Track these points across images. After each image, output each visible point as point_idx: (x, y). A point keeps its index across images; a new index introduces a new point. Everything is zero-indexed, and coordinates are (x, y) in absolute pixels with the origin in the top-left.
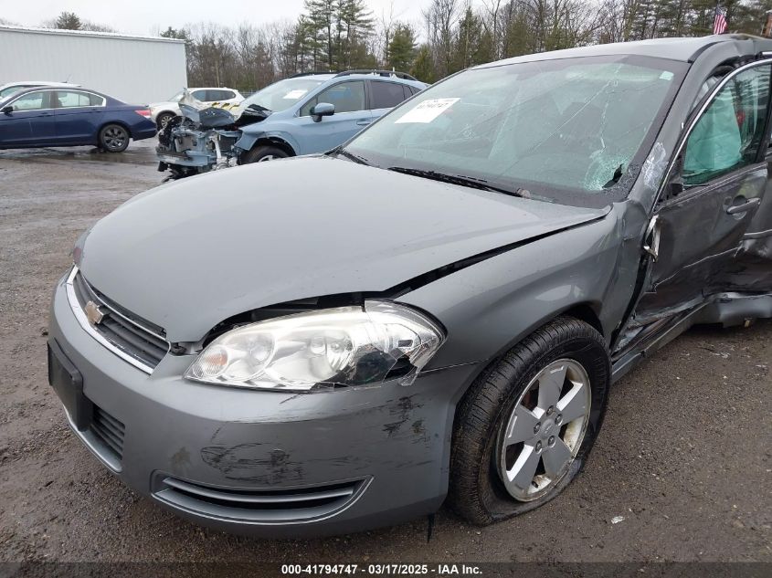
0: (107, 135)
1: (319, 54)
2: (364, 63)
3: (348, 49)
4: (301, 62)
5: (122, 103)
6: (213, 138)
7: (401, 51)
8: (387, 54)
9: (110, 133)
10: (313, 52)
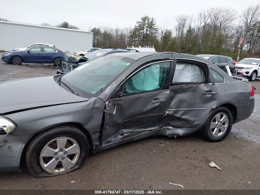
0: (56, 61)
1: (140, 38)
2: (154, 42)
3: (149, 37)
4: (134, 41)
5: (62, 52)
6: (71, 66)
7: (166, 39)
8: (162, 39)
9: (57, 60)
10: (138, 38)
